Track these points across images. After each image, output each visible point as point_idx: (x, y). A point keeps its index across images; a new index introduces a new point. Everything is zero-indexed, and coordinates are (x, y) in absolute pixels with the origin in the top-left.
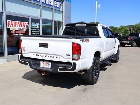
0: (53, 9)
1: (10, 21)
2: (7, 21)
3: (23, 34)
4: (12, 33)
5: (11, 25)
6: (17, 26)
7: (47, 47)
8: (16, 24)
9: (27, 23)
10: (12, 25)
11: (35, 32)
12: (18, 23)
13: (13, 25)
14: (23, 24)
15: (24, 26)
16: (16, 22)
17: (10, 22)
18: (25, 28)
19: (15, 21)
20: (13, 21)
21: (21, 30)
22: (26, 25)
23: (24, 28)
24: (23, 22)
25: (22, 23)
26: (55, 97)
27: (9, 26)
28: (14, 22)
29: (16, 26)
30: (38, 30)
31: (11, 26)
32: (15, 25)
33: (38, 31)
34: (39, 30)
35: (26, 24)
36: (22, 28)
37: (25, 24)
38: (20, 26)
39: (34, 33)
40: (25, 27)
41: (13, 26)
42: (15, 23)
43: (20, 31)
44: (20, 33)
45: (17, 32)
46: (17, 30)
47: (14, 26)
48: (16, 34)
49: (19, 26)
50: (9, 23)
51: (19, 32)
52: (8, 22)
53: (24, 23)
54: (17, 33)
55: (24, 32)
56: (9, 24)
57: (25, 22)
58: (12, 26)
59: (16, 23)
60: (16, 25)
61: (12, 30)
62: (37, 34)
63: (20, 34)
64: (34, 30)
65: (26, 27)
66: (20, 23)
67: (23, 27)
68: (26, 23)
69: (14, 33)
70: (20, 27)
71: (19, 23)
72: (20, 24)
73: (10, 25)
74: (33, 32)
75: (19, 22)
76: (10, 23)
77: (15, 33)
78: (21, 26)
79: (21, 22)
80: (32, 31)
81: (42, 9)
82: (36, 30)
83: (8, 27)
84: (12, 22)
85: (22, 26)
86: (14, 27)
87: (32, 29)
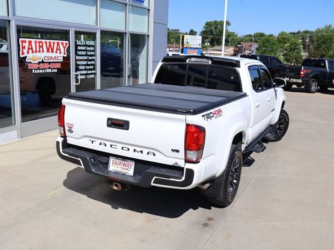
0: (126, 4)
1: (27, 40)
2: (20, 39)
3: (56, 71)
4: (32, 69)
5: (29, 49)
6: (43, 51)
7: (128, 129)
8: (40, 47)
9: (66, 44)
10: (32, 49)
11: (85, 63)
12: (46, 43)
13: (34, 49)
14: (56, 45)
15: (58, 51)
16: (39, 42)
17: (25, 42)
18: (60, 55)
19: (38, 40)
20: (33, 40)
21: (52, 61)
22: (65, 48)
23: (58, 54)
24: (56, 41)
25: (54, 43)
26: (143, 241)
27: (23, 53)
28: (36, 42)
29: (40, 51)
30: (90, 58)
31: (28, 53)
32: (38, 49)
33: (90, 60)
34: (93, 58)
35: (64, 45)
36: (53, 55)
37: (61, 46)
38: (50, 50)
39: (83, 65)
40: (60, 53)
41: (33, 52)
42: (38, 44)
43: (50, 63)
44: (49, 68)
45: (42, 66)
46: (43, 62)
47: (36, 52)
48: (41, 71)
49: (48, 51)
50: (24, 44)
51: (47, 66)
52: (22, 42)
53: (58, 44)
54: (43, 69)
55: (59, 66)
56: (24, 47)
57: (60, 42)
58: (30, 51)
59: (41, 44)
60: (41, 49)
61: (30, 62)
62: (88, 67)
63: (50, 70)
64: (81, 58)
65: (65, 54)
66: (50, 43)
67: (56, 52)
68: (62, 44)
69: (35, 69)
70: (50, 54)
71: (48, 44)
72: (50, 45)
73: (25, 51)
74: (79, 63)
75: (48, 41)
76: (26, 45)
77: (39, 69)
78: (52, 52)
79: (52, 41)
80: (76, 60)
81: (101, 7)
82: (86, 58)
83: (21, 56)
84: (30, 43)
85: (55, 50)
86: (35, 54)
87: (77, 58)
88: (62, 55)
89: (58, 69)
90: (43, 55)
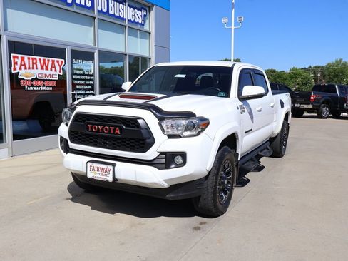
0: (126, 26)
1: (20, 56)
2: (12, 55)
3: (51, 89)
4: (24, 86)
6: (37, 68)
10: (25, 65)
11: (83, 82)
12: (40, 60)
15: (53, 69)
16: (33, 59)
18: (55, 73)
19: (31, 57)
20: (26, 57)
21: (46, 78)
24: (51, 59)
25: (49, 61)
28: (29, 59)
29: (33, 68)
30: (88, 78)
31: (20, 69)
32: (31, 66)
33: (88, 80)
34: (92, 78)
37: (56, 63)
38: (45, 67)
39: (81, 85)
40: (56, 71)
41: (25, 68)
42: (31, 61)
43: (44, 80)
44: (44, 86)
45: (35, 83)
46: (36, 79)
47: (29, 68)
48: (35, 88)
49: (42, 68)
51: (41, 83)
53: (53, 61)
54: (36, 86)
55: (54, 84)
56: (16, 63)
58: (23, 67)
59: (34, 61)
60: (35, 66)
62: (86, 87)
63: (44, 88)
64: (78, 77)
66: (44, 60)
67: (51, 70)
68: (58, 62)
69: (28, 86)
70: (44, 72)
71: (42, 62)
72: (44, 63)
74: (76, 82)
75: (42, 58)
76: (19, 61)
77: (32, 86)
78: (47, 69)
79: (47, 59)
80: (73, 79)
81: (99, 28)
82: (83, 77)
84: (23, 59)
86: (28, 71)
87: (74, 77)
88: (58, 73)
89: (53, 87)
90: (37, 72)
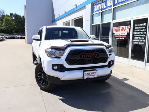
4: (116, 38)
8: (119, 29)
9: (129, 27)
13: (117, 30)
15: (125, 30)
20: (117, 27)
21: (122, 34)
22: (128, 29)
25: (124, 27)
29: (119, 31)
33: (142, 34)
34: (145, 33)
35: (128, 28)
40: (126, 31)
43: (121, 35)
44: (121, 37)
45: (119, 36)
46: (119, 35)
49: (121, 31)
51: (120, 36)
55: (125, 37)
56: (114, 30)
57: (126, 26)
61: (116, 35)
62: (140, 38)
64: (136, 33)
65: (128, 31)
66: (122, 27)
67: (124, 31)
70: (122, 32)
72: (122, 28)
73: (115, 31)
74: (135, 35)
76: (115, 29)
77: (118, 37)
78: (123, 31)
80: (133, 34)
82: (139, 33)
86: (117, 32)
88: (127, 32)
89: (124, 38)
